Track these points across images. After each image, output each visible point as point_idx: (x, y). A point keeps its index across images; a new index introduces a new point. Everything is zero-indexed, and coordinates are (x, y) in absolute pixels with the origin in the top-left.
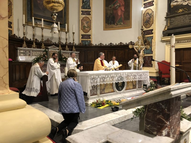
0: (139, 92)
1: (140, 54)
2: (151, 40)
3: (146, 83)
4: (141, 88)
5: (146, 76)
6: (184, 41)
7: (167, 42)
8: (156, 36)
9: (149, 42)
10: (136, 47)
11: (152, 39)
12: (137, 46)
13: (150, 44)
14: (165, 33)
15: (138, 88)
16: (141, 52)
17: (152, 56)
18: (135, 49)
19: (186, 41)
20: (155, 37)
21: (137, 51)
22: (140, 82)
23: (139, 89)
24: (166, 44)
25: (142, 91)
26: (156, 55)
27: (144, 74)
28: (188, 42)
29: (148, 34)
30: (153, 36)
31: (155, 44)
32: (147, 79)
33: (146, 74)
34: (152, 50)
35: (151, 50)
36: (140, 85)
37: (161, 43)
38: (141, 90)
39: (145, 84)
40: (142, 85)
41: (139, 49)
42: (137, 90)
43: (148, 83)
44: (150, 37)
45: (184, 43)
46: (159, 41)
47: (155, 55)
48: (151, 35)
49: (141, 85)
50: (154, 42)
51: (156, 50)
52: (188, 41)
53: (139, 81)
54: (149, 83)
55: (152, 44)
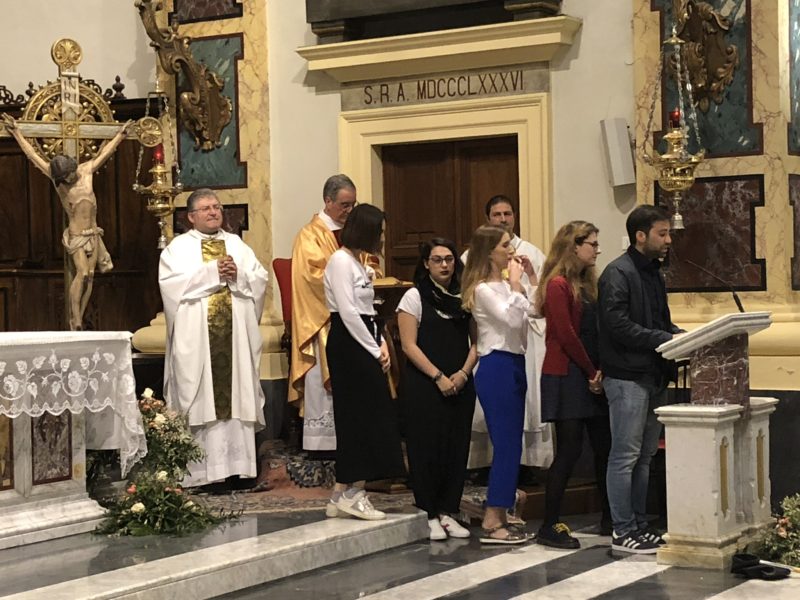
0: (42, 514)
1: (73, 191)
2: (226, 64)
3: (109, 434)
4: (62, 485)
5: (105, 376)
6: (464, 86)
7: (346, 91)
8: (268, 33)
9: (211, 80)
10: (37, 128)
11: (239, 62)
12: (46, 128)
13: (226, 106)
14: (325, 15)
15: (35, 483)
16: (77, 178)
17: (245, 206)
18: (28, 148)
19: (475, 80)
20: (263, 38)
21: (44, 165)
22: (49, 429)
23: (39, 489)
24: (344, 107)
25: (69, 505)
26: (272, 195)
27: (84, 362)
28: (483, 91)
29: (202, 13)
30: (240, 35)
31: (264, 105)
32: (108, 402)
33: (96, 357)
34: (242, 159)
35: (237, 154)
36: (57, 458)
37: (308, 94)
38: (63, 496)
39: (105, 447)
40: (80, 460)
41: (71, 149)
42: (25, 498)
43: (124, 434)
44: (219, 41)
45: (462, 95)
46: (294, 81)
47: (266, 196)
48: (229, 27)
49: (69, 454)
50: (256, 85)
51: (275, 151)
52: (488, 83)
53: (41, 427)
54: (133, 437)
55: (241, 100)
